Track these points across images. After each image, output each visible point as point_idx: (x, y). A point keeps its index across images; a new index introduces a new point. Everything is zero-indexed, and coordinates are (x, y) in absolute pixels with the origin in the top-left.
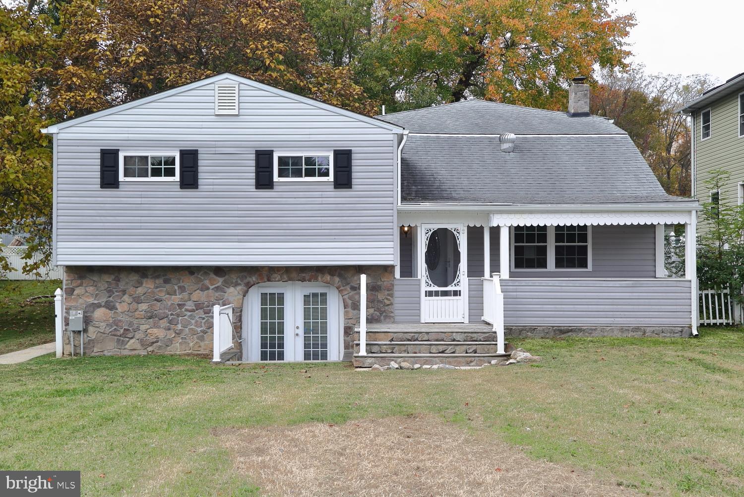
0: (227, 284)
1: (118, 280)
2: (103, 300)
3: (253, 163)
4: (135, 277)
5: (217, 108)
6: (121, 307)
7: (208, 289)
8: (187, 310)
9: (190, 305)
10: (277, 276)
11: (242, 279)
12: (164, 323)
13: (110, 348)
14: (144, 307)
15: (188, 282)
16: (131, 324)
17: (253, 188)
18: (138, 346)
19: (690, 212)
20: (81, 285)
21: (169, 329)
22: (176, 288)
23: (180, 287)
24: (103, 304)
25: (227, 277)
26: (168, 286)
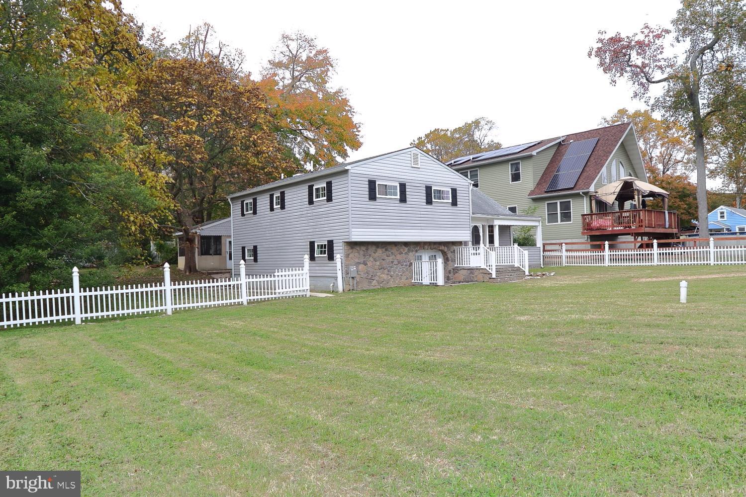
0: (409, 251)
1: (367, 249)
2: (362, 260)
3: (425, 192)
4: (374, 248)
5: (412, 164)
6: (369, 264)
7: (402, 253)
8: (394, 264)
9: (396, 262)
10: (426, 247)
11: (414, 248)
12: (386, 271)
13: (365, 286)
14: (378, 263)
15: (394, 250)
16: (373, 272)
17: (425, 204)
18: (377, 284)
19: (539, 221)
20: (352, 252)
21: (388, 274)
22: (390, 253)
23: (392, 253)
24: (362, 262)
25: (409, 247)
26: (387, 252)
